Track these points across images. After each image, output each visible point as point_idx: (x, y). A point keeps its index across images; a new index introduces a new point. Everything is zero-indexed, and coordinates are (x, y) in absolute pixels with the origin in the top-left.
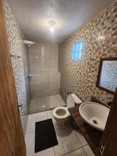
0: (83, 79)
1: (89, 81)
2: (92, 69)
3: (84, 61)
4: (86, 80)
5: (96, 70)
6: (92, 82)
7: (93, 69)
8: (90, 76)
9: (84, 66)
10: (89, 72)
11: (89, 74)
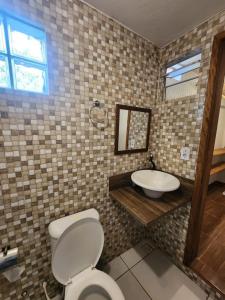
0: (79, 153)
1: (97, 152)
2: (100, 125)
3: (68, 105)
4: (88, 153)
5: (109, 125)
6: (106, 151)
7: (103, 125)
8: (99, 140)
9: (73, 119)
10: (95, 133)
11: (95, 137)
